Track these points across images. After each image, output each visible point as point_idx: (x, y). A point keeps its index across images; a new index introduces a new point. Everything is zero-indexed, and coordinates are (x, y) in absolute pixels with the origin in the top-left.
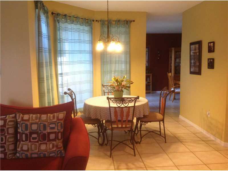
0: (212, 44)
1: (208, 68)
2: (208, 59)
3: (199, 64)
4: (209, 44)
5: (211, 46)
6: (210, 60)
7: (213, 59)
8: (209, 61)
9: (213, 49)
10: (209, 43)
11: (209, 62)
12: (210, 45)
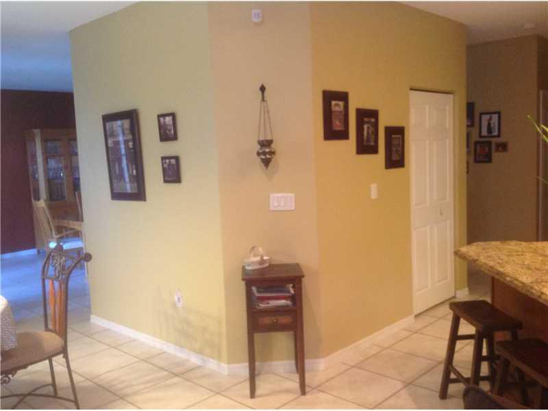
0: (168, 120)
1: (166, 181)
2: (163, 158)
3: (137, 172)
4: (162, 119)
5: (167, 125)
6: (167, 161)
7: (177, 159)
8: (165, 163)
9: (172, 132)
10: (159, 116)
11: (165, 166)
12: (165, 123)
